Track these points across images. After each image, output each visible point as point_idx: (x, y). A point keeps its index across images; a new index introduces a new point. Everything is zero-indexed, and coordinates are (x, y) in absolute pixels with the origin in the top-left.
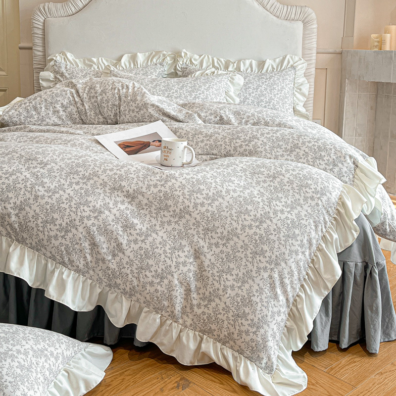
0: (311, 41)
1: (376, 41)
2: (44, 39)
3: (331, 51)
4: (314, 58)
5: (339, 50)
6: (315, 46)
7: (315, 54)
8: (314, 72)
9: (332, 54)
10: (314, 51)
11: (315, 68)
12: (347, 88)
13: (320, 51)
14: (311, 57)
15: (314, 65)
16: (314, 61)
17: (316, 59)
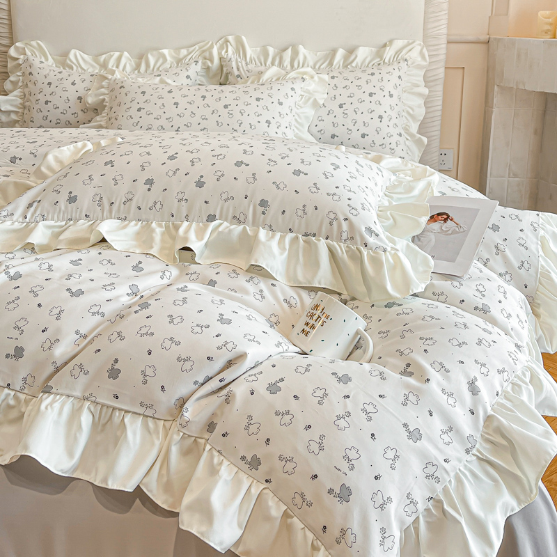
0: (437, 24)
1: (547, 24)
2: (11, 26)
3: (471, 38)
4: (444, 51)
5: (484, 37)
6: (444, 31)
7: (444, 46)
8: (442, 75)
9: (473, 45)
10: (443, 41)
11: (444, 68)
12: (497, 99)
13: (453, 38)
14: (438, 50)
15: (442, 64)
16: (443, 57)
17: (447, 54)
